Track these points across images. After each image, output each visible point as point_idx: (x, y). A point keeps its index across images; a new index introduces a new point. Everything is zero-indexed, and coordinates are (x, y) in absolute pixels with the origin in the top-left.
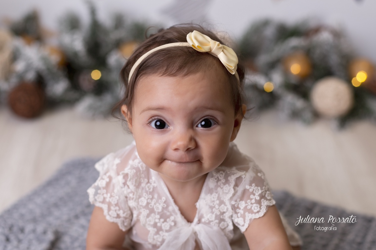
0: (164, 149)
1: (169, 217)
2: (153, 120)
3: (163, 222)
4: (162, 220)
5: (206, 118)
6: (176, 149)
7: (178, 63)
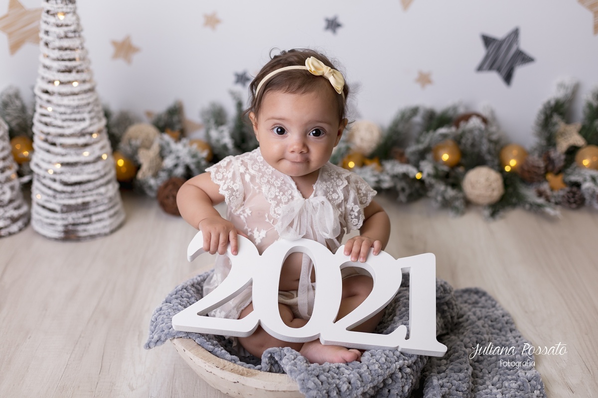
0: (283, 152)
1: (287, 191)
2: (275, 127)
3: (282, 195)
4: (281, 193)
5: (316, 128)
6: (293, 152)
7: (298, 83)
